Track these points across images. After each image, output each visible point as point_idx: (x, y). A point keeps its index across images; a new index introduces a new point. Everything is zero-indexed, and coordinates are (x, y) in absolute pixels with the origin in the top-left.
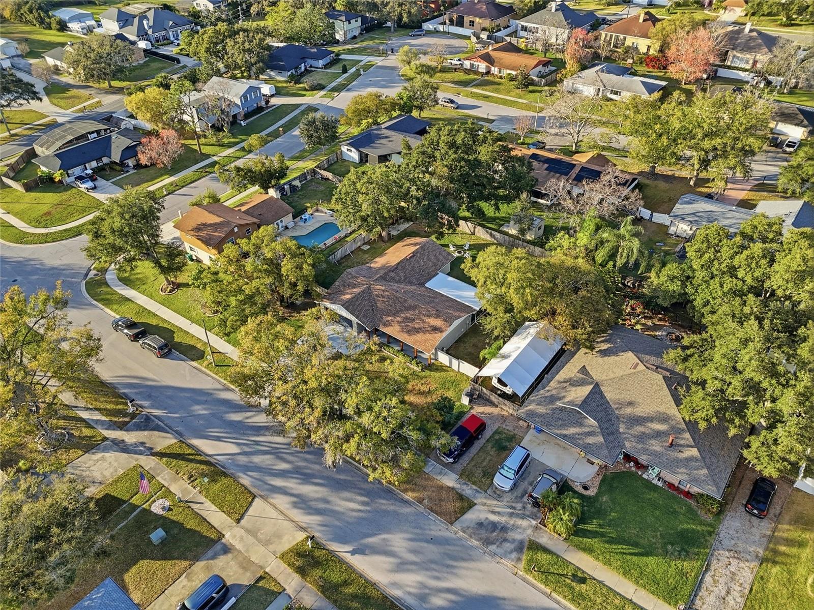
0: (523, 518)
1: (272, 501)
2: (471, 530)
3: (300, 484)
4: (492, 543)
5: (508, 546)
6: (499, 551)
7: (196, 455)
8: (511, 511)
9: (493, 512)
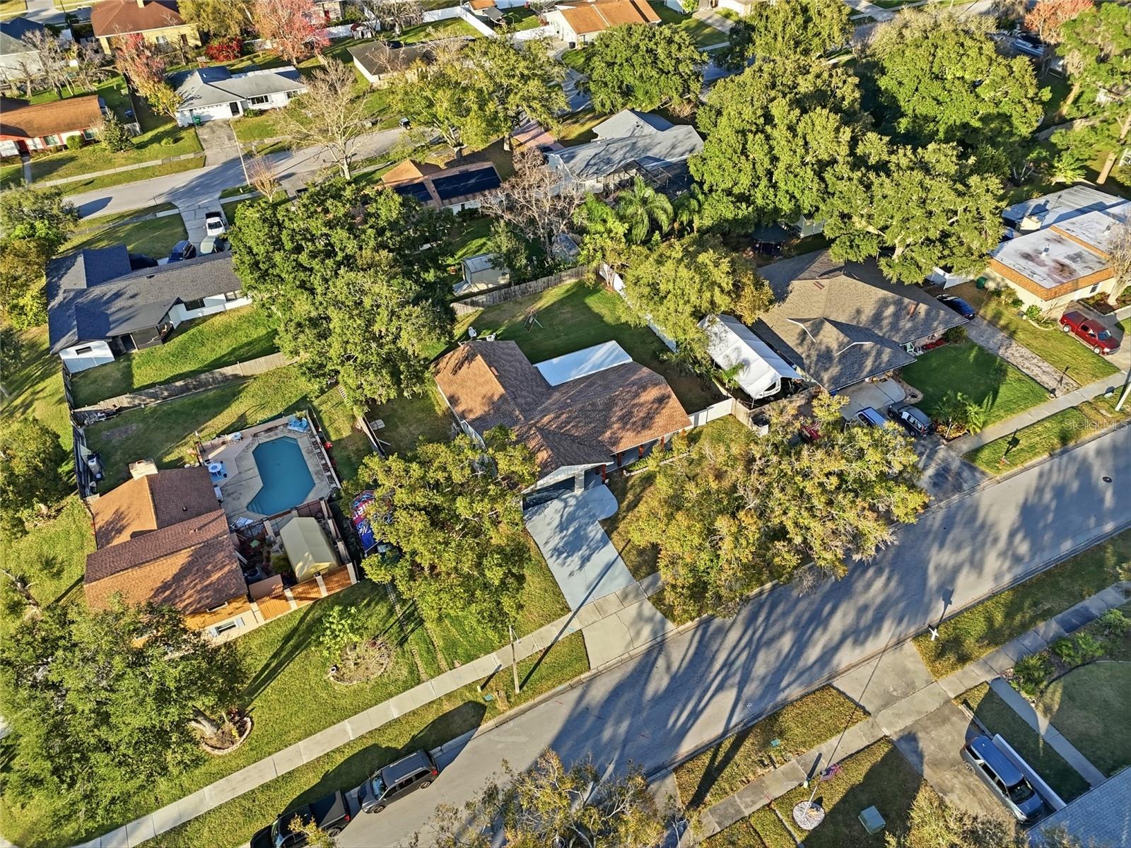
0: (936, 452)
1: (843, 666)
2: (940, 495)
3: (825, 629)
4: (961, 485)
6: (971, 484)
7: (717, 750)
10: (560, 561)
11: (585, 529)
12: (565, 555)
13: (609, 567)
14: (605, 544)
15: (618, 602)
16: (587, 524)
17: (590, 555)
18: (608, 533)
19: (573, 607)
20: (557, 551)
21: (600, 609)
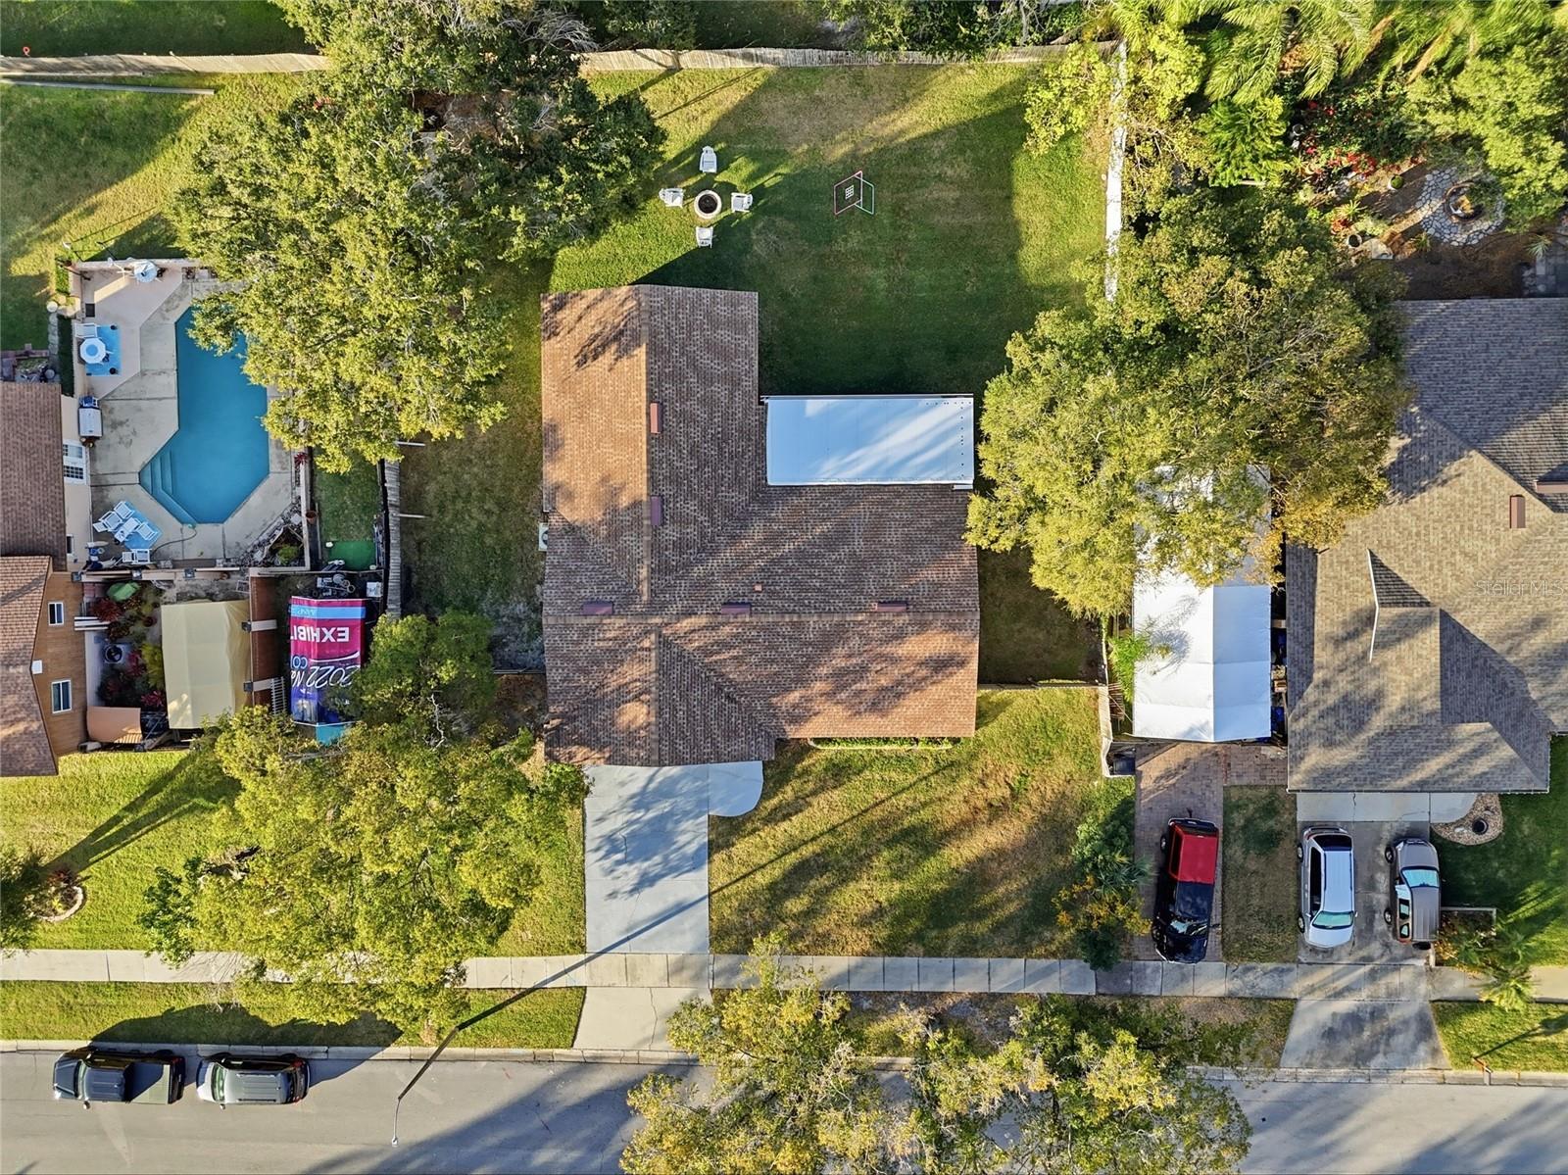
0: (1397, 968)
2: (1318, 1055)
4: (1373, 1054)
5: (1400, 1040)
6: (1391, 1059)
8: (1367, 968)
9: (1338, 995)
10: (607, 863)
11: (678, 822)
12: (619, 856)
13: (681, 908)
14: (695, 867)
15: (663, 973)
16: (686, 814)
17: (659, 876)
18: (713, 847)
19: (592, 946)
20: (611, 843)
21: (629, 971)
